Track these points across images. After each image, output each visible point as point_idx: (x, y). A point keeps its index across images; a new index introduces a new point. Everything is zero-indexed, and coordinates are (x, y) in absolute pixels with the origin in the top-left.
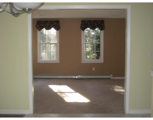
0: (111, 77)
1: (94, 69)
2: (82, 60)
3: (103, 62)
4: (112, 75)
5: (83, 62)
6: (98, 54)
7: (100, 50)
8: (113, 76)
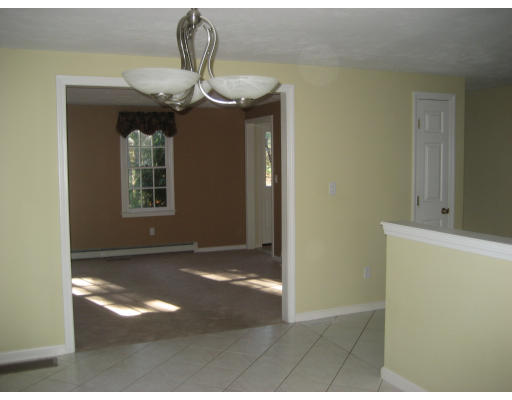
0: (194, 247)
1: (152, 231)
2: (123, 210)
3: (173, 213)
4: (196, 244)
5: (124, 216)
6: (162, 196)
7: (165, 185)
8: (200, 246)
